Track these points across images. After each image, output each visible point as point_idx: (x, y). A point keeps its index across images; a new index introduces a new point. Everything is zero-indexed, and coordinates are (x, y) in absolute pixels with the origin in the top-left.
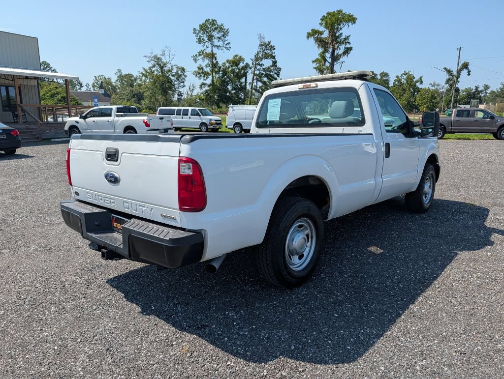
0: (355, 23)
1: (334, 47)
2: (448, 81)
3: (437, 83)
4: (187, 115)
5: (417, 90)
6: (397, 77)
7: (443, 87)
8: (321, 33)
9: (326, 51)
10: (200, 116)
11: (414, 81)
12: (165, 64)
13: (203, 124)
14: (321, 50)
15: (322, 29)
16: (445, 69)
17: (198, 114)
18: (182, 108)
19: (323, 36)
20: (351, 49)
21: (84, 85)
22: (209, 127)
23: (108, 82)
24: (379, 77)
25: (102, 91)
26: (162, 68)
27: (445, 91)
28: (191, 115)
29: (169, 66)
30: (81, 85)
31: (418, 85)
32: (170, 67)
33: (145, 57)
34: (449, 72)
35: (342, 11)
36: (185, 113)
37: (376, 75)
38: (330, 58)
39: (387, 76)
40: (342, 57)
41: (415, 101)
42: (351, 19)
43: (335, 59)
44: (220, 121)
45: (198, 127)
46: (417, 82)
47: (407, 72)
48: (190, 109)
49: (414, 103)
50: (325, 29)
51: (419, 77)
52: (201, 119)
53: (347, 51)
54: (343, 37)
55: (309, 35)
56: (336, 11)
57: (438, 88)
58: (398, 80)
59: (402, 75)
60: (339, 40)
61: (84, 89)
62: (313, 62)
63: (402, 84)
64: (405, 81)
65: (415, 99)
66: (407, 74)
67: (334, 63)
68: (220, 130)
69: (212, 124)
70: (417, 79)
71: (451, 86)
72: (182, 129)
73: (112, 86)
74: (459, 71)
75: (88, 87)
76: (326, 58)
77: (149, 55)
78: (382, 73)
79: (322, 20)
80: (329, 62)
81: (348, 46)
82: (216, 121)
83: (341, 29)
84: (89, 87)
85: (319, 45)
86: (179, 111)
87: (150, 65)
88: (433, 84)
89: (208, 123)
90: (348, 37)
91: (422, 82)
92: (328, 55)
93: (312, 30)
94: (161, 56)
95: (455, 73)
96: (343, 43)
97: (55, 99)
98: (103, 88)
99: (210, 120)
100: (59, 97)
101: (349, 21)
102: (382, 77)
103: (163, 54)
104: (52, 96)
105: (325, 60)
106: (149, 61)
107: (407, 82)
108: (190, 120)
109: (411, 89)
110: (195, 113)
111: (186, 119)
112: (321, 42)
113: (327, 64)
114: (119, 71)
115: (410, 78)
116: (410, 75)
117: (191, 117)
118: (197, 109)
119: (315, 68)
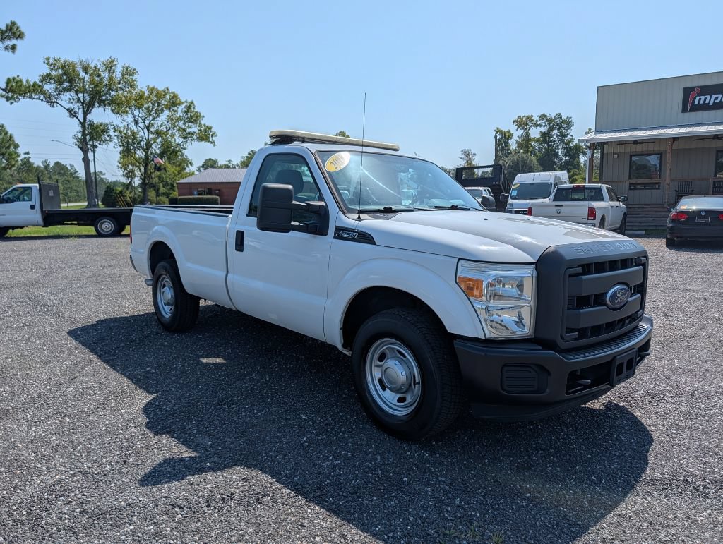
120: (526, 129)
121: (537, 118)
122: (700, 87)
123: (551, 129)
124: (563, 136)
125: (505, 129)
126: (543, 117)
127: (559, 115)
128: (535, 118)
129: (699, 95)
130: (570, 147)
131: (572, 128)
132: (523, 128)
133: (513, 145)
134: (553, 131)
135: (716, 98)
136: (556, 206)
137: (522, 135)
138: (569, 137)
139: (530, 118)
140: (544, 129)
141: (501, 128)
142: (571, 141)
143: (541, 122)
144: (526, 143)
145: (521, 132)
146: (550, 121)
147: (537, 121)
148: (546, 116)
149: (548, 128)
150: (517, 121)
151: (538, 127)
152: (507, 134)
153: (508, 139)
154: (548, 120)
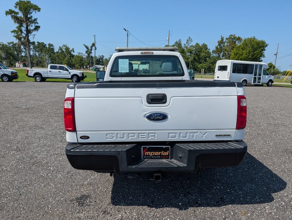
0: (39, 11)
1: (27, 24)
2: (87, 52)
3: (81, 52)
5: (72, 56)
6: (60, 47)
7: (85, 55)
8: (17, 13)
9: (21, 25)
11: (70, 50)
14: (17, 25)
15: (17, 10)
16: (84, 45)
19: (18, 16)
20: (39, 27)
24: (48, 46)
27: (86, 57)
31: (72, 52)
34: (87, 47)
35: (30, 2)
37: (46, 45)
38: (25, 31)
39: (53, 46)
40: (33, 31)
41: (72, 62)
42: (37, 9)
43: (28, 32)
46: (71, 51)
47: (65, 45)
49: (72, 63)
50: (20, 11)
51: (72, 49)
53: (37, 28)
54: (33, 19)
55: (7, 13)
56: (26, 1)
57: (82, 55)
58: (61, 49)
59: (62, 46)
60: (30, 20)
62: (12, 32)
63: (63, 52)
64: (65, 50)
65: (72, 60)
66: (65, 46)
67: (28, 35)
70: (71, 50)
71: (89, 54)
74: (92, 47)
76: (23, 31)
78: (49, 44)
79: (16, 4)
80: (25, 34)
81: (36, 25)
83: (31, 13)
85: (15, 21)
88: (79, 53)
90: (36, 19)
91: (74, 52)
92: (24, 29)
93: (10, 10)
95: (90, 48)
96: (33, 22)
101: (36, 9)
102: (49, 46)
105: (22, 32)
107: (66, 50)
109: (69, 55)
112: (17, 19)
113: (24, 35)
115: (67, 49)
116: (67, 47)
119: (15, 36)
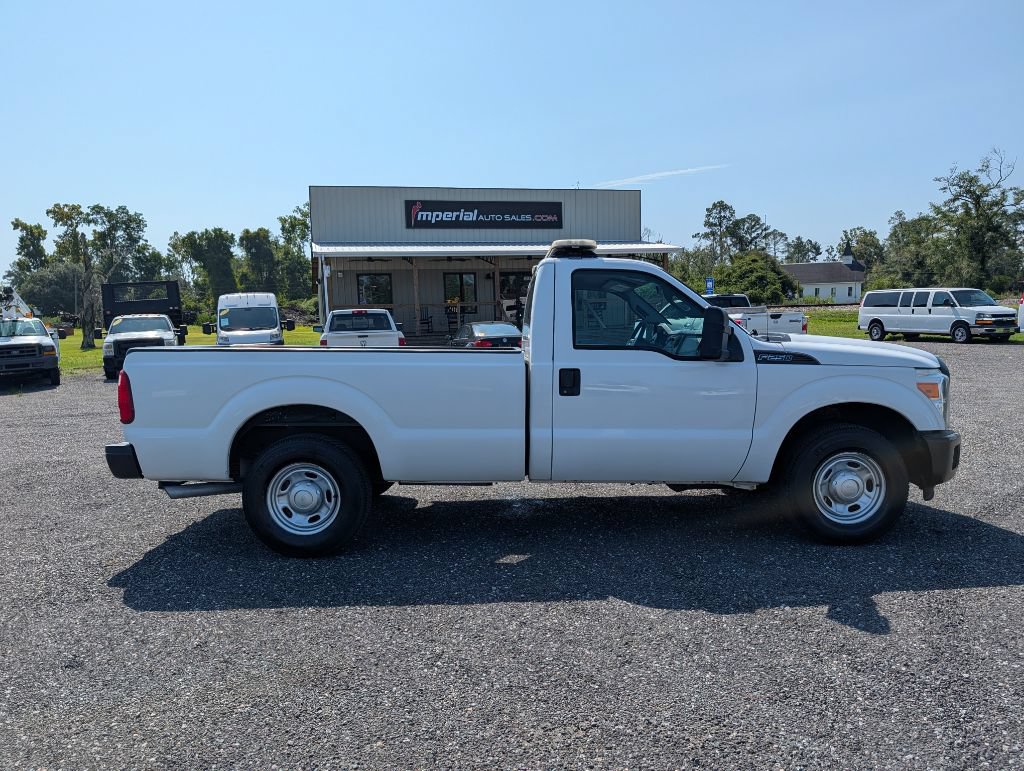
4: (925, 305)
10: (954, 306)
12: (985, 191)
13: (959, 324)
17: (947, 303)
18: (916, 290)
21: (823, 250)
22: (973, 331)
23: (868, 239)
25: (849, 260)
26: (977, 200)
28: (934, 305)
29: (995, 193)
30: (817, 250)
32: (999, 194)
33: (939, 180)
36: (921, 301)
44: (1013, 315)
45: (948, 331)
48: (932, 291)
52: (956, 313)
61: (821, 259)
68: (1011, 338)
69: (983, 325)
72: (922, 336)
73: (876, 247)
75: (830, 253)
77: (947, 174)
82: (994, 316)
84: (833, 254)
86: (908, 297)
87: (948, 196)
89: (972, 323)
94: (979, 174)
97: (746, 282)
98: (852, 254)
99: (979, 315)
100: (753, 278)
103: (985, 168)
104: (742, 277)
106: (945, 188)
108: (931, 316)
110: (943, 301)
111: (921, 314)
114: (899, 214)
117: (933, 308)
118: (948, 290)
120: (71, 225)
121: (89, 211)
122: (422, 202)
123: (113, 228)
124: (133, 240)
125: (31, 222)
126: (97, 209)
127: (123, 209)
128: (85, 210)
129: (421, 210)
130: (145, 257)
131: (145, 229)
132: (65, 224)
133: (49, 247)
134: (116, 230)
135: (437, 216)
136: (360, 337)
137: (66, 234)
138: (141, 242)
139: (75, 209)
140: (100, 228)
141: (23, 220)
142: (145, 247)
143: (94, 216)
144: (72, 245)
145: (61, 229)
146: (109, 215)
147: (88, 214)
148: (102, 208)
149: (107, 225)
150: (54, 212)
151: (92, 225)
152: (35, 231)
153: (39, 240)
154: (106, 214)
